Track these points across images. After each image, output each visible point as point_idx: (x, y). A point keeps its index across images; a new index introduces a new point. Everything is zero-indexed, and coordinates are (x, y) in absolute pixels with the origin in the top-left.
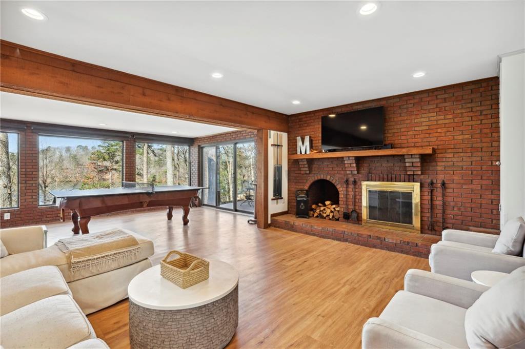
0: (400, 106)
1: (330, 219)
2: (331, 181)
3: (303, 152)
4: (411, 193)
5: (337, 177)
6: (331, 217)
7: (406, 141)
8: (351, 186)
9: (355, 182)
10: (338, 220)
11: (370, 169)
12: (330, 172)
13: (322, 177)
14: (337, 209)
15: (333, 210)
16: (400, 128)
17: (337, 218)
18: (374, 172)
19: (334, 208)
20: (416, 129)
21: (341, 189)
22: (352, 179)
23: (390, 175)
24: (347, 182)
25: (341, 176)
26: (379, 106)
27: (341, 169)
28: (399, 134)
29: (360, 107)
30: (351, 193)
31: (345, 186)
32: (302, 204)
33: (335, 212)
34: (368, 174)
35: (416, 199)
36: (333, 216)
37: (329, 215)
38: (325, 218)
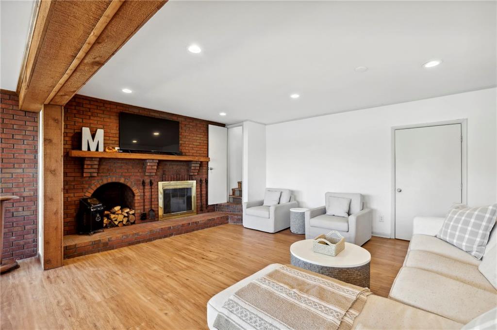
0: (185, 125)
1: (124, 225)
2: (125, 183)
3: (93, 149)
4: (191, 188)
5: (133, 179)
6: (124, 223)
7: (188, 151)
8: (147, 187)
9: (151, 183)
10: (134, 223)
11: (164, 171)
12: (124, 174)
13: (114, 179)
14: (131, 212)
15: (126, 215)
16: (185, 141)
17: (132, 221)
18: (167, 173)
19: (127, 213)
20: (194, 143)
21: (137, 191)
22: (147, 181)
23: (178, 176)
24: (144, 183)
25: (136, 178)
26: (172, 120)
27: (137, 171)
28: (184, 145)
29: (157, 115)
30: (147, 194)
31: (142, 187)
32: (98, 215)
33: (131, 217)
34: (162, 176)
35: (194, 193)
36: (128, 221)
37: (122, 221)
38: (117, 226)
